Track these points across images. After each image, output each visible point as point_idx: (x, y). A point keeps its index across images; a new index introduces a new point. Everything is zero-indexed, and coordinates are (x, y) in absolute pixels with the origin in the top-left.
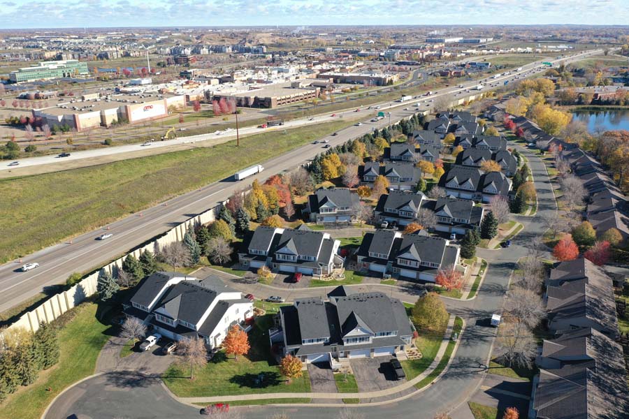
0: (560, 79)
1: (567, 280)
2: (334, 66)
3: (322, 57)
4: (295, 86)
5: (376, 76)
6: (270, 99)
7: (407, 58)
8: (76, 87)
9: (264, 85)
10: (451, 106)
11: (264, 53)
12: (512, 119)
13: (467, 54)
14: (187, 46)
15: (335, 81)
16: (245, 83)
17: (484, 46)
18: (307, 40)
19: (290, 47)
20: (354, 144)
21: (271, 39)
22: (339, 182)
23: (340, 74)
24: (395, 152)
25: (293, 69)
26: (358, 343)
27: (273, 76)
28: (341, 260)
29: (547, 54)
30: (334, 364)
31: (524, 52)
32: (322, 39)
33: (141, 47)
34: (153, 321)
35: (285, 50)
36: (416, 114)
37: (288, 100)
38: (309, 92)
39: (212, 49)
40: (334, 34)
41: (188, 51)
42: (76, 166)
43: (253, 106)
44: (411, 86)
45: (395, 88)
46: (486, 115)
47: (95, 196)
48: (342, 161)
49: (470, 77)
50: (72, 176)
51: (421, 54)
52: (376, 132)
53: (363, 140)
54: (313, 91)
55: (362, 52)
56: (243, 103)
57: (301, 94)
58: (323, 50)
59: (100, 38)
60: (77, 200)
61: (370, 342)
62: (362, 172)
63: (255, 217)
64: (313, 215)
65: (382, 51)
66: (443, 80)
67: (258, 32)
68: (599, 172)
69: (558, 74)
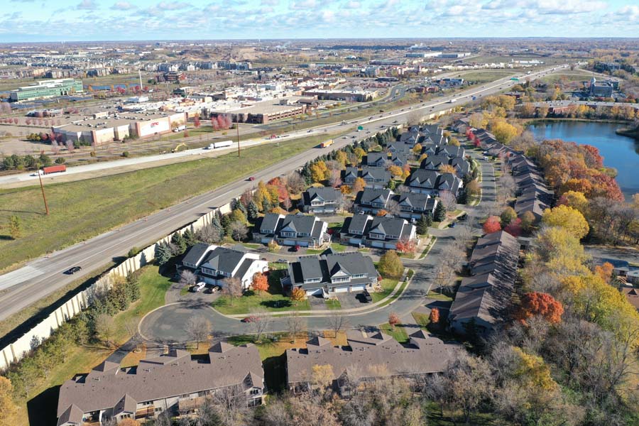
0: (524, 94)
1: (489, 245)
2: (317, 83)
3: (306, 74)
4: (283, 103)
5: (357, 92)
6: (262, 116)
7: (387, 75)
8: (77, 106)
9: (255, 102)
10: (423, 120)
11: (250, 70)
12: (474, 131)
13: (444, 70)
14: (173, 63)
15: (319, 98)
16: (237, 101)
17: (461, 62)
18: (290, 56)
19: (274, 63)
20: (337, 153)
21: (254, 54)
22: (326, 183)
23: (324, 91)
24: (372, 159)
25: (279, 86)
26: (341, 281)
27: (261, 93)
28: (329, 237)
29: (518, 69)
30: (325, 295)
31: (497, 68)
32: (305, 55)
33: (126, 63)
34: (200, 273)
35: (269, 66)
36: (391, 128)
37: (278, 116)
38: (297, 108)
39: (198, 66)
40: (317, 48)
41: (175, 68)
42: (105, 174)
43: (247, 122)
44: (389, 102)
45: (374, 104)
46: (452, 128)
47: (130, 197)
48: (328, 166)
49: (443, 93)
50: (105, 183)
51: (400, 70)
52: (356, 143)
53: (344, 150)
54: (300, 108)
55: (344, 68)
56: (238, 119)
57: (289, 110)
58: (307, 66)
59: (82, 54)
60: (116, 200)
61: (349, 281)
62: (344, 175)
63: (261, 209)
64: (306, 207)
65: (363, 67)
66: (418, 96)
67: (241, 47)
68: (533, 173)
69: (522, 89)
